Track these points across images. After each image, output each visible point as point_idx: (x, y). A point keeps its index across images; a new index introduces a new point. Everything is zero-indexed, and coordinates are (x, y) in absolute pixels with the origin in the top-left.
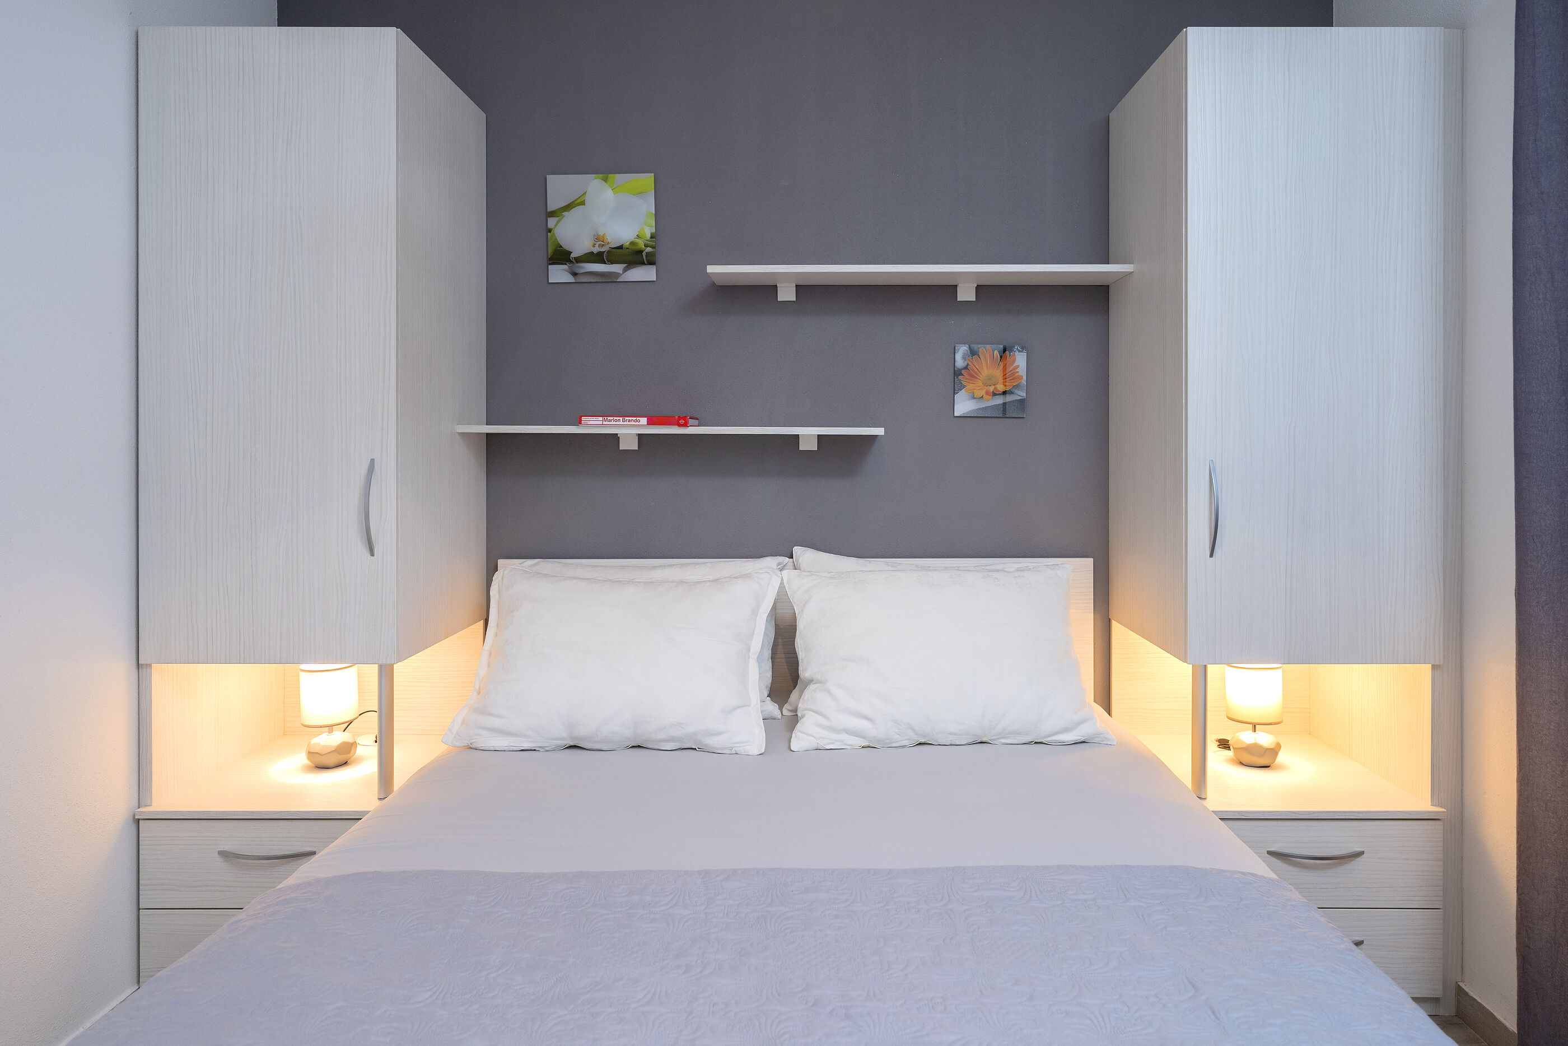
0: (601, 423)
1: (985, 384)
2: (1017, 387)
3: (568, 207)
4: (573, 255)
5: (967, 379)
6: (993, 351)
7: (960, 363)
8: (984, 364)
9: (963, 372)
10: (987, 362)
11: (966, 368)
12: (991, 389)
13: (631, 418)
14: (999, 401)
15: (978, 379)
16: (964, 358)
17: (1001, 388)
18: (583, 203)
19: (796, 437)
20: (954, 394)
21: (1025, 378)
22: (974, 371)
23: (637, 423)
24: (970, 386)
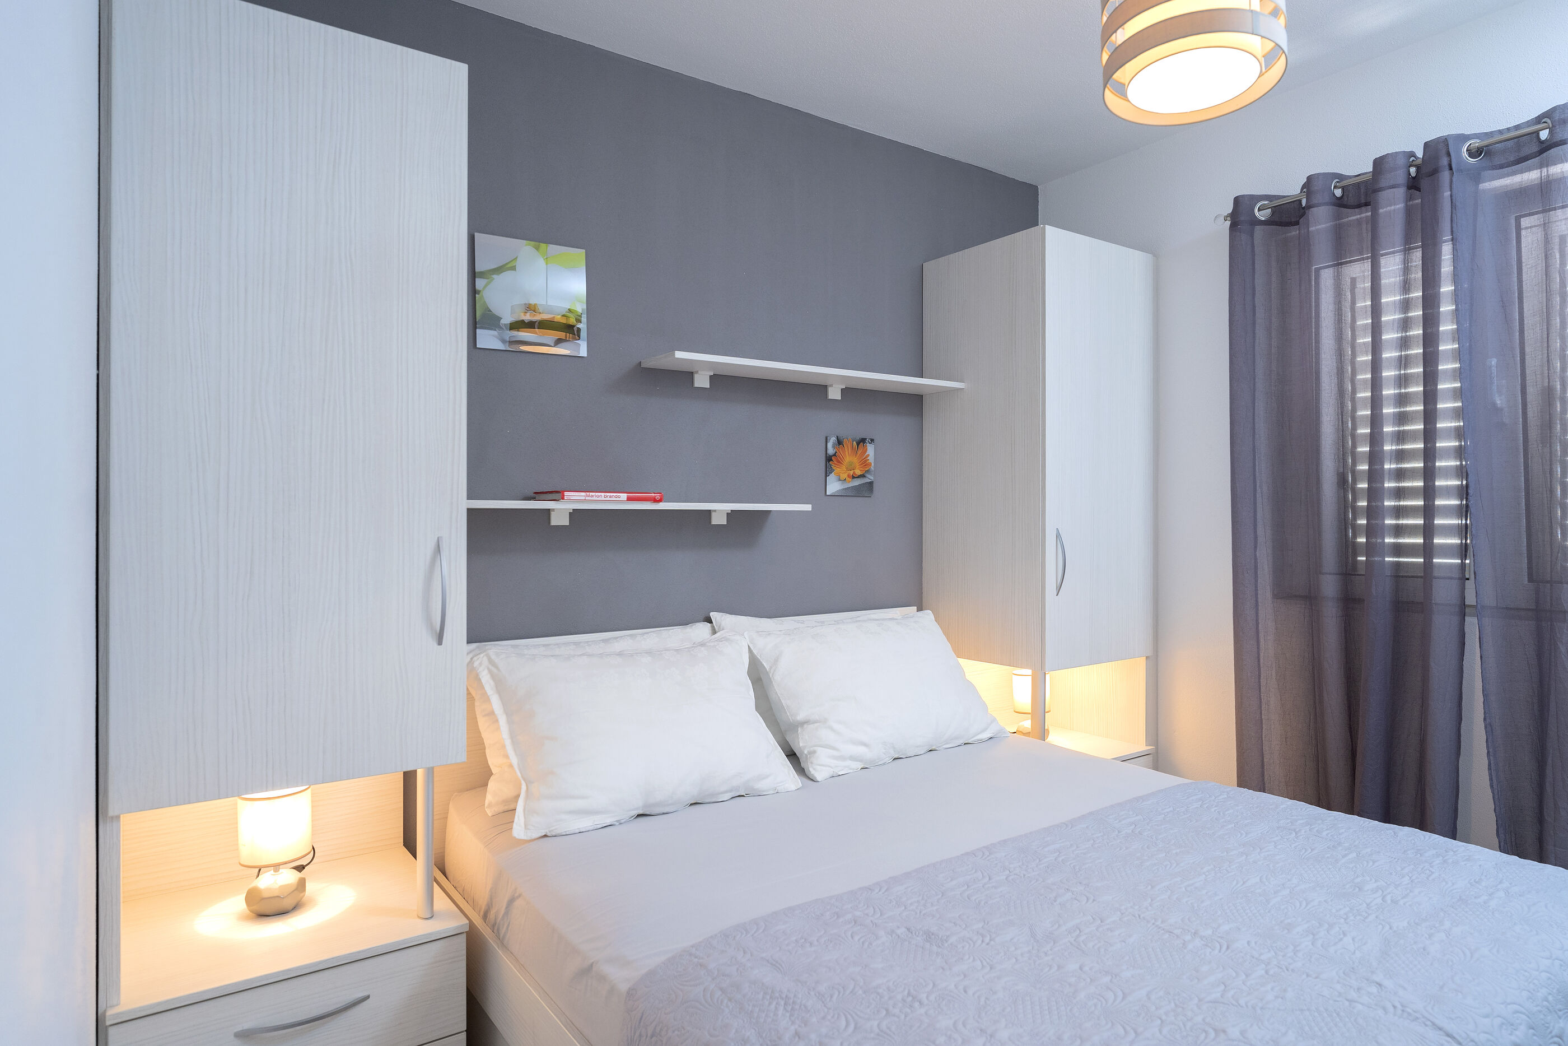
0: (583, 498)
1: (848, 469)
2: (868, 471)
3: (499, 270)
4: (503, 322)
5: (834, 464)
6: (853, 442)
7: (831, 451)
8: (847, 453)
9: (833, 458)
10: (848, 451)
11: (835, 455)
12: (851, 473)
13: (612, 494)
14: (857, 482)
15: (841, 463)
16: (833, 447)
17: (858, 472)
18: (514, 268)
19: (709, 512)
20: (826, 476)
21: (873, 464)
22: (840, 458)
23: (618, 499)
24: (837, 470)
